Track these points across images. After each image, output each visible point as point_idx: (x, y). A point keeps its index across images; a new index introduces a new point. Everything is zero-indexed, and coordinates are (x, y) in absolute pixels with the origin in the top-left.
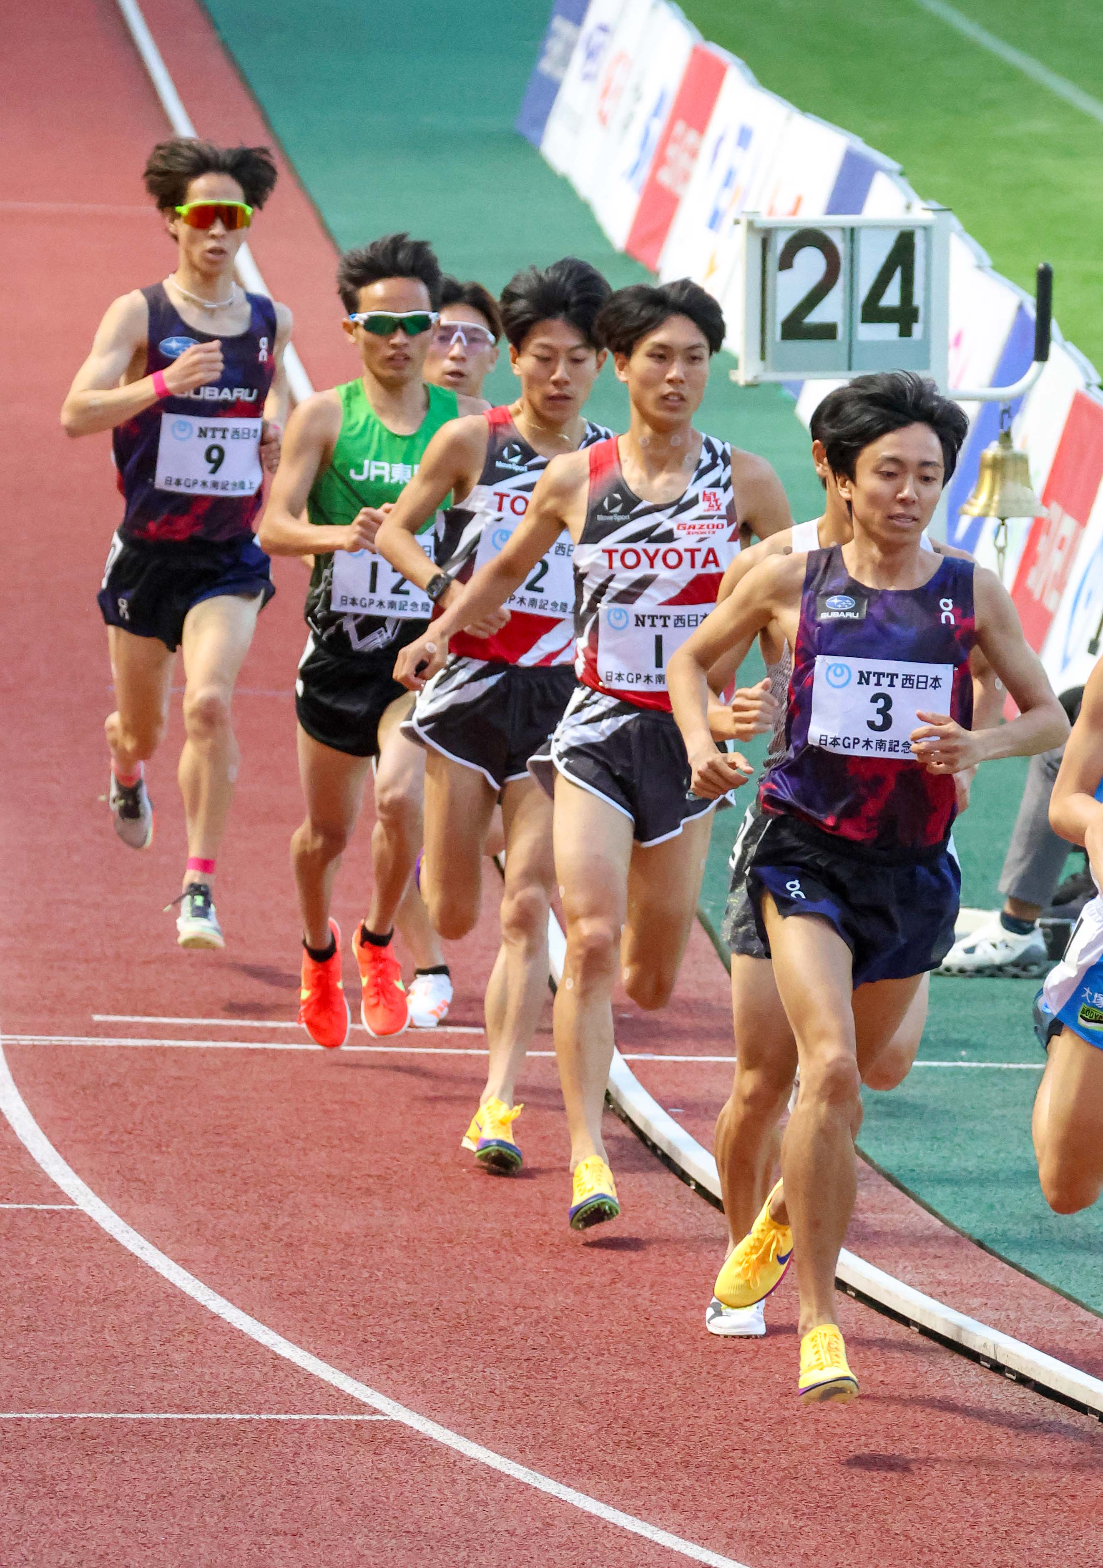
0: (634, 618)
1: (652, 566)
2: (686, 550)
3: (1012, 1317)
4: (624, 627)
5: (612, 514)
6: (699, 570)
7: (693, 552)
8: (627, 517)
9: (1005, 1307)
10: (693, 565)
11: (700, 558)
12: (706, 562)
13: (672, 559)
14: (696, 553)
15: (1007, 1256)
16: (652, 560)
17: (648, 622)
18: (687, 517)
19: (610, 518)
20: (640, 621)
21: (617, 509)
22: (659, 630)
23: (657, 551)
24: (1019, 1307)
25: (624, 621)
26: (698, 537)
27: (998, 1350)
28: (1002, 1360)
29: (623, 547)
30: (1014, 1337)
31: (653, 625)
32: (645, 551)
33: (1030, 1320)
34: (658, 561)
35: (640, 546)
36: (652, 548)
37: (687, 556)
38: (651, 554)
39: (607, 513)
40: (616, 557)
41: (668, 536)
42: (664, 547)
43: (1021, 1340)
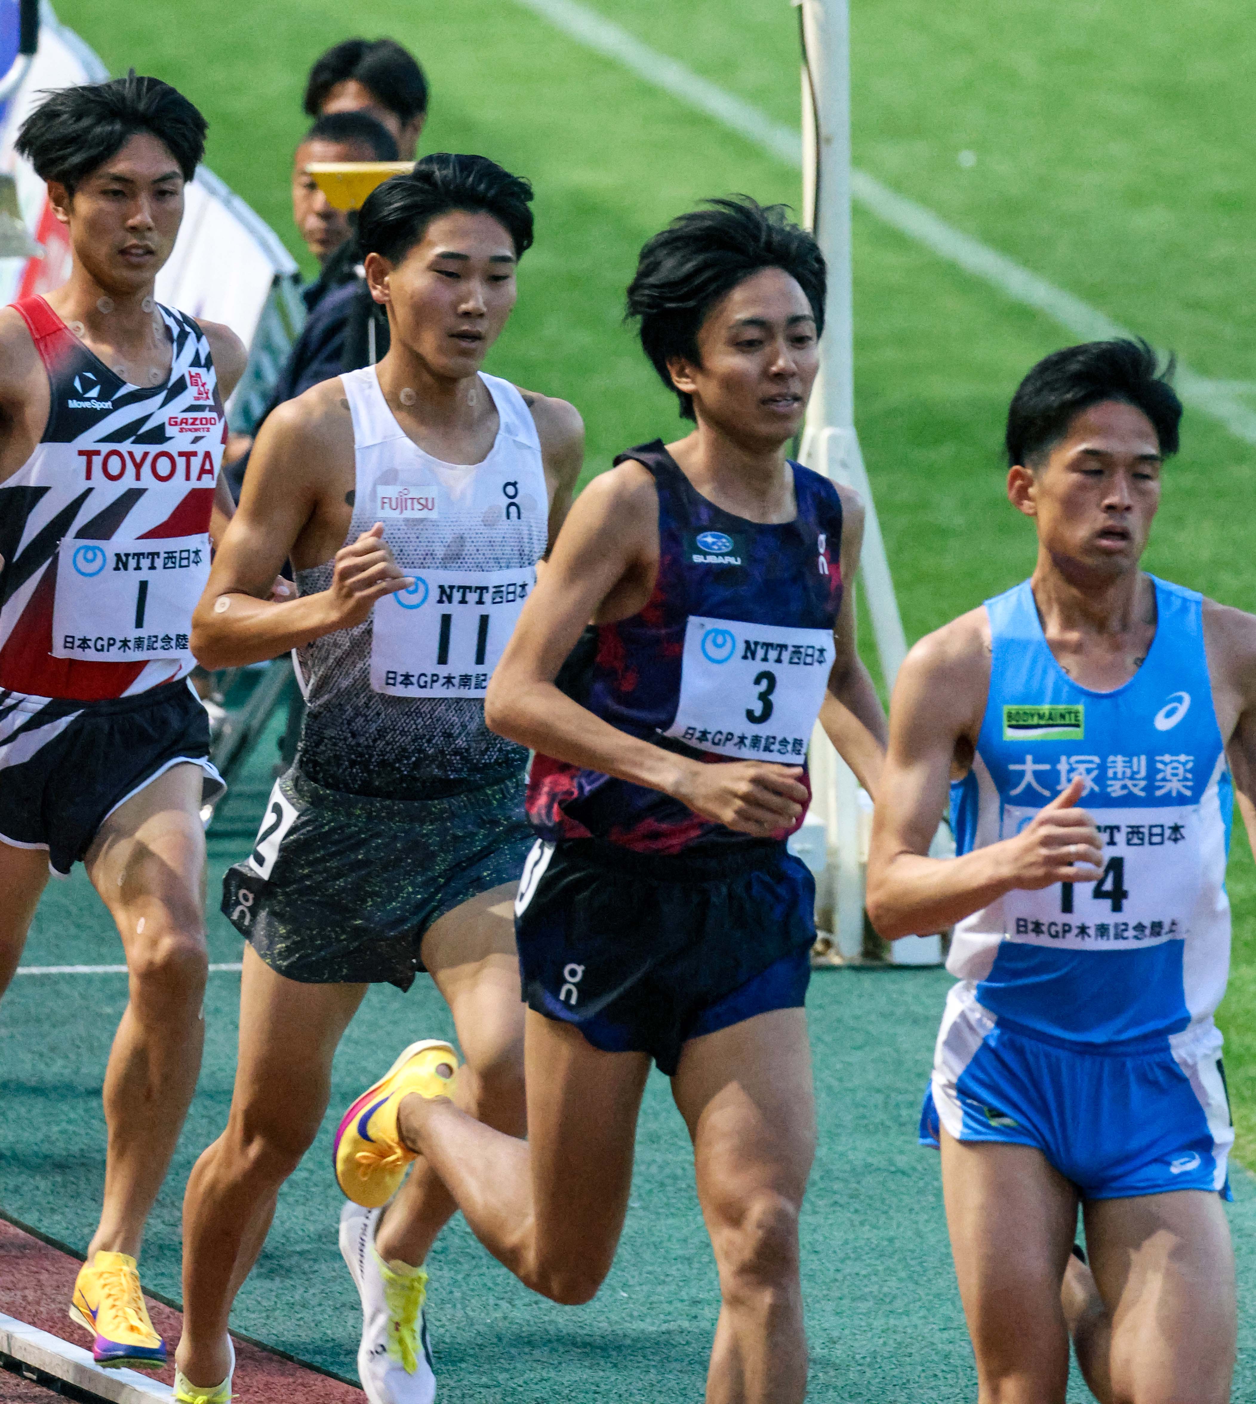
0: (115, 559)
1: (138, 478)
2: (181, 454)
3: (30, 1298)
4: (101, 569)
5: (89, 399)
6: (194, 484)
7: (188, 455)
8: (108, 405)
9: (21, 1285)
10: (188, 478)
11: (196, 463)
12: (203, 471)
13: (164, 466)
14: (192, 459)
15: (21, 1219)
16: (138, 466)
17: (132, 563)
18: (176, 407)
19: (86, 405)
20: (121, 562)
21: (94, 393)
22: (144, 574)
23: (146, 454)
24: (40, 1284)
25: (98, 562)
26: (192, 435)
27: (12, 1342)
28: (18, 1356)
29: (105, 448)
30: (33, 1324)
31: (138, 568)
32: (131, 454)
33: (54, 1301)
34: (146, 470)
35: (125, 447)
36: (139, 450)
37: (181, 462)
38: (138, 459)
39: (81, 398)
40: (97, 461)
41: (158, 435)
42: (154, 449)
43: (42, 1328)
